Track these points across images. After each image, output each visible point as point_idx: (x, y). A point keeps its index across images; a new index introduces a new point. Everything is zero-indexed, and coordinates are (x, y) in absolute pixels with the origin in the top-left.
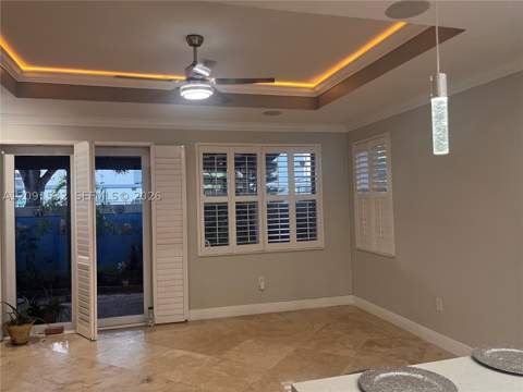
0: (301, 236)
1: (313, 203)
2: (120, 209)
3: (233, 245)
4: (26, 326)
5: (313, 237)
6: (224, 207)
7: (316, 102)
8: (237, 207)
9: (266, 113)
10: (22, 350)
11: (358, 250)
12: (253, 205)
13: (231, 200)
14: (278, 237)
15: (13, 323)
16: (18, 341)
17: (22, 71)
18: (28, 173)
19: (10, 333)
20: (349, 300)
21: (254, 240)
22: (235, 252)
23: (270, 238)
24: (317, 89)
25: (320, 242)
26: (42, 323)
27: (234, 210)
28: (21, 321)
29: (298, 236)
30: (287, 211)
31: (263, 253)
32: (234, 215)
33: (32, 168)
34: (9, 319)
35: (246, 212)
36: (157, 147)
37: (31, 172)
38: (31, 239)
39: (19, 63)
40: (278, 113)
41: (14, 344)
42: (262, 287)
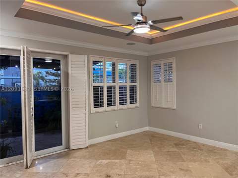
3: (105, 107)
5: (136, 102)
6: (102, 88)
8: (107, 88)
11: (153, 107)
13: (105, 85)
14: (123, 103)
20: (147, 128)
21: (114, 104)
22: (106, 110)
23: (120, 103)
24: (153, 35)
27: (106, 90)
29: (130, 102)
30: (126, 90)
32: (106, 93)
35: (111, 91)
36: (72, 55)
40: (134, 44)
42: (117, 126)
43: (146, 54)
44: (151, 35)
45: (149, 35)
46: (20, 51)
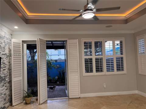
0: (118, 70)
1: (122, 58)
2: (56, 61)
3: (94, 73)
4: (30, 98)
5: (123, 70)
6: (91, 59)
7: (126, 21)
8: (96, 60)
9: (107, 27)
10: (29, 106)
12: (101, 59)
13: (94, 57)
14: (110, 70)
15: (26, 97)
16: (28, 103)
17: (28, 15)
18: (31, 51)
19: (25, 100)
20: (136, 92)
21: (102, 71)
22: (95, 75)
23: (107, 70)
24: (127, 16)
25: (125, 72)
26: (35, 96)
27: (95, 61)
28: (29, 96)
29: (117, 70)
30: (113, 61)
31: (105, 75)
32: (95, 62)
33: (32, 49)
34: (25, 95)
35: (99, 61)
36: (69, 40)
37: (32, 50)
38: (32, 70)
39: (27, 12)
40: (112, 26)
41: (26, 104)
42: (105, 87)
43: (133, 32)
44: (125, 16)
45: (124, 17)
46: (36, 41)
